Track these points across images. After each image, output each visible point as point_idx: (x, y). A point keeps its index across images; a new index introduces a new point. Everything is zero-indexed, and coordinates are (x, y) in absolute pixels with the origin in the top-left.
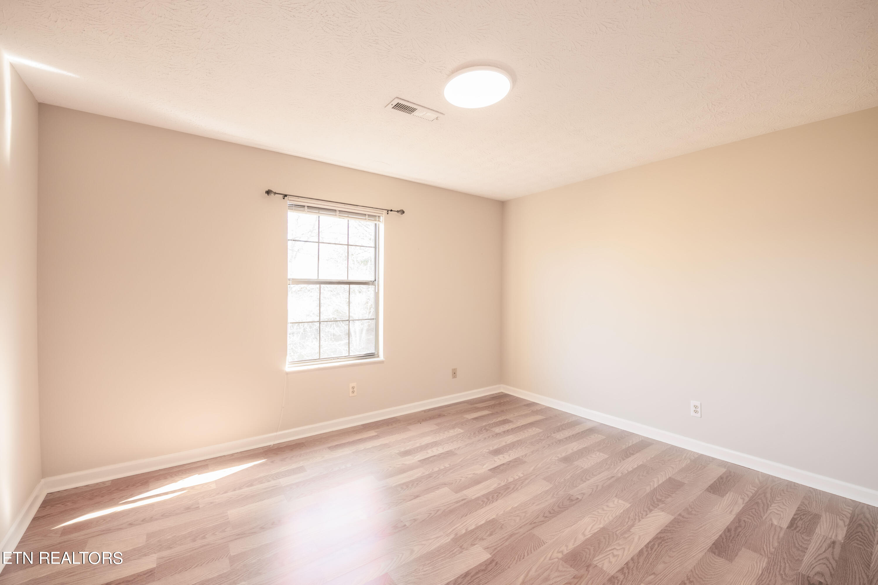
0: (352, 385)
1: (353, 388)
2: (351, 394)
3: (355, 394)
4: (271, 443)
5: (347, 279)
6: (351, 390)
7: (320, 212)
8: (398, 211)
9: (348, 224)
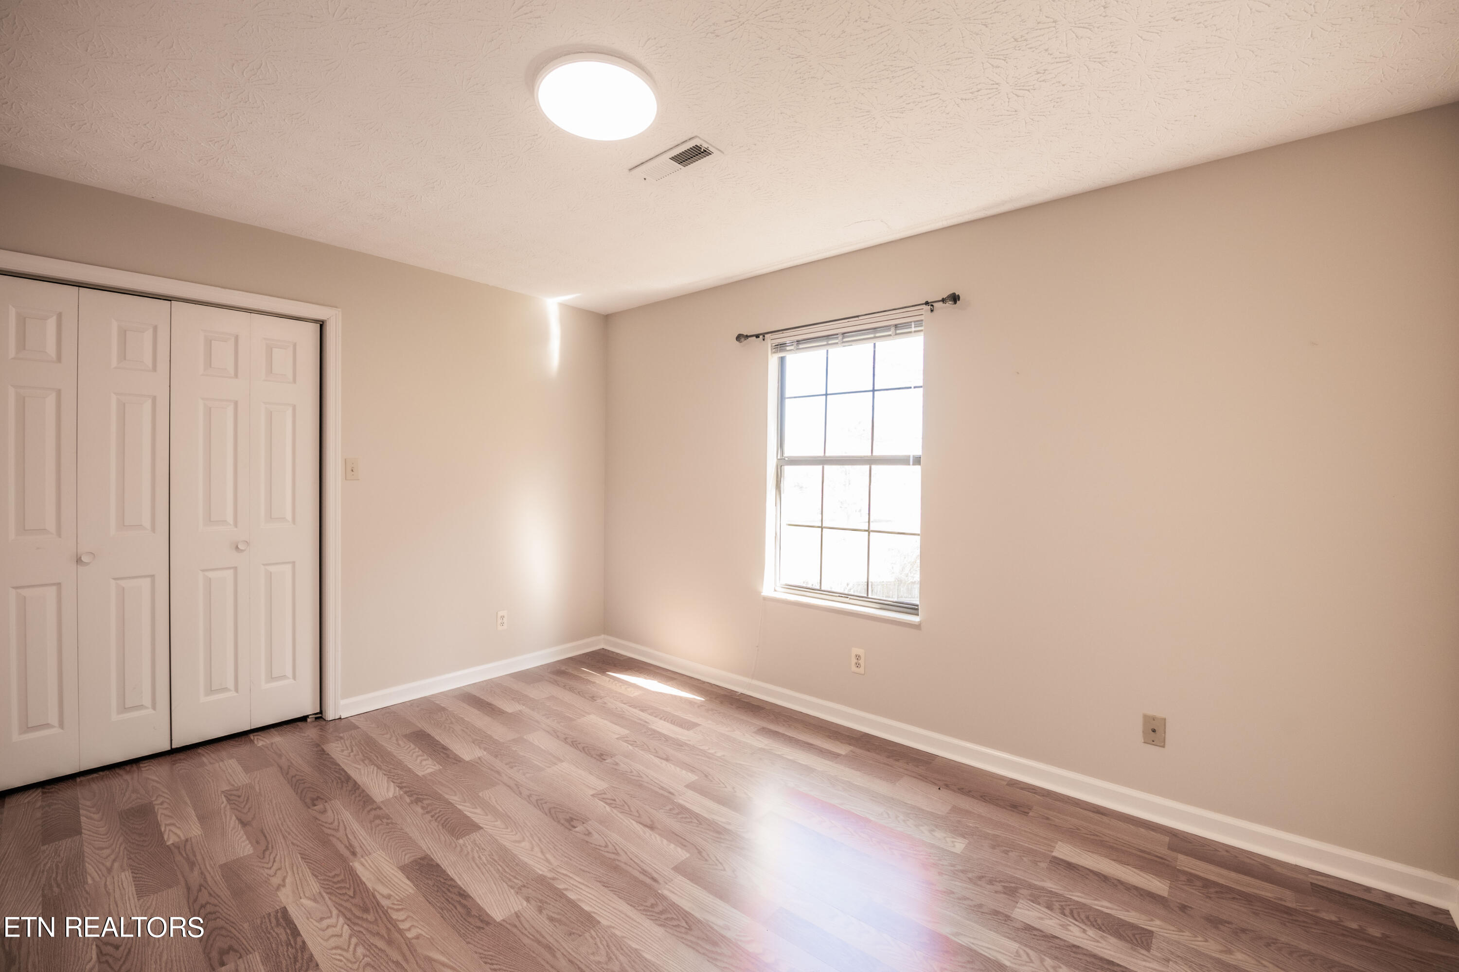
0: (856, 651)
1: (858, 657)
2: (854, 668)
3: (861, 670)
4: (740, 690)
5: (870, 454)
6: (854, 660)
7: (830, 342)
8: (943, 300)
9: (874, 351)
